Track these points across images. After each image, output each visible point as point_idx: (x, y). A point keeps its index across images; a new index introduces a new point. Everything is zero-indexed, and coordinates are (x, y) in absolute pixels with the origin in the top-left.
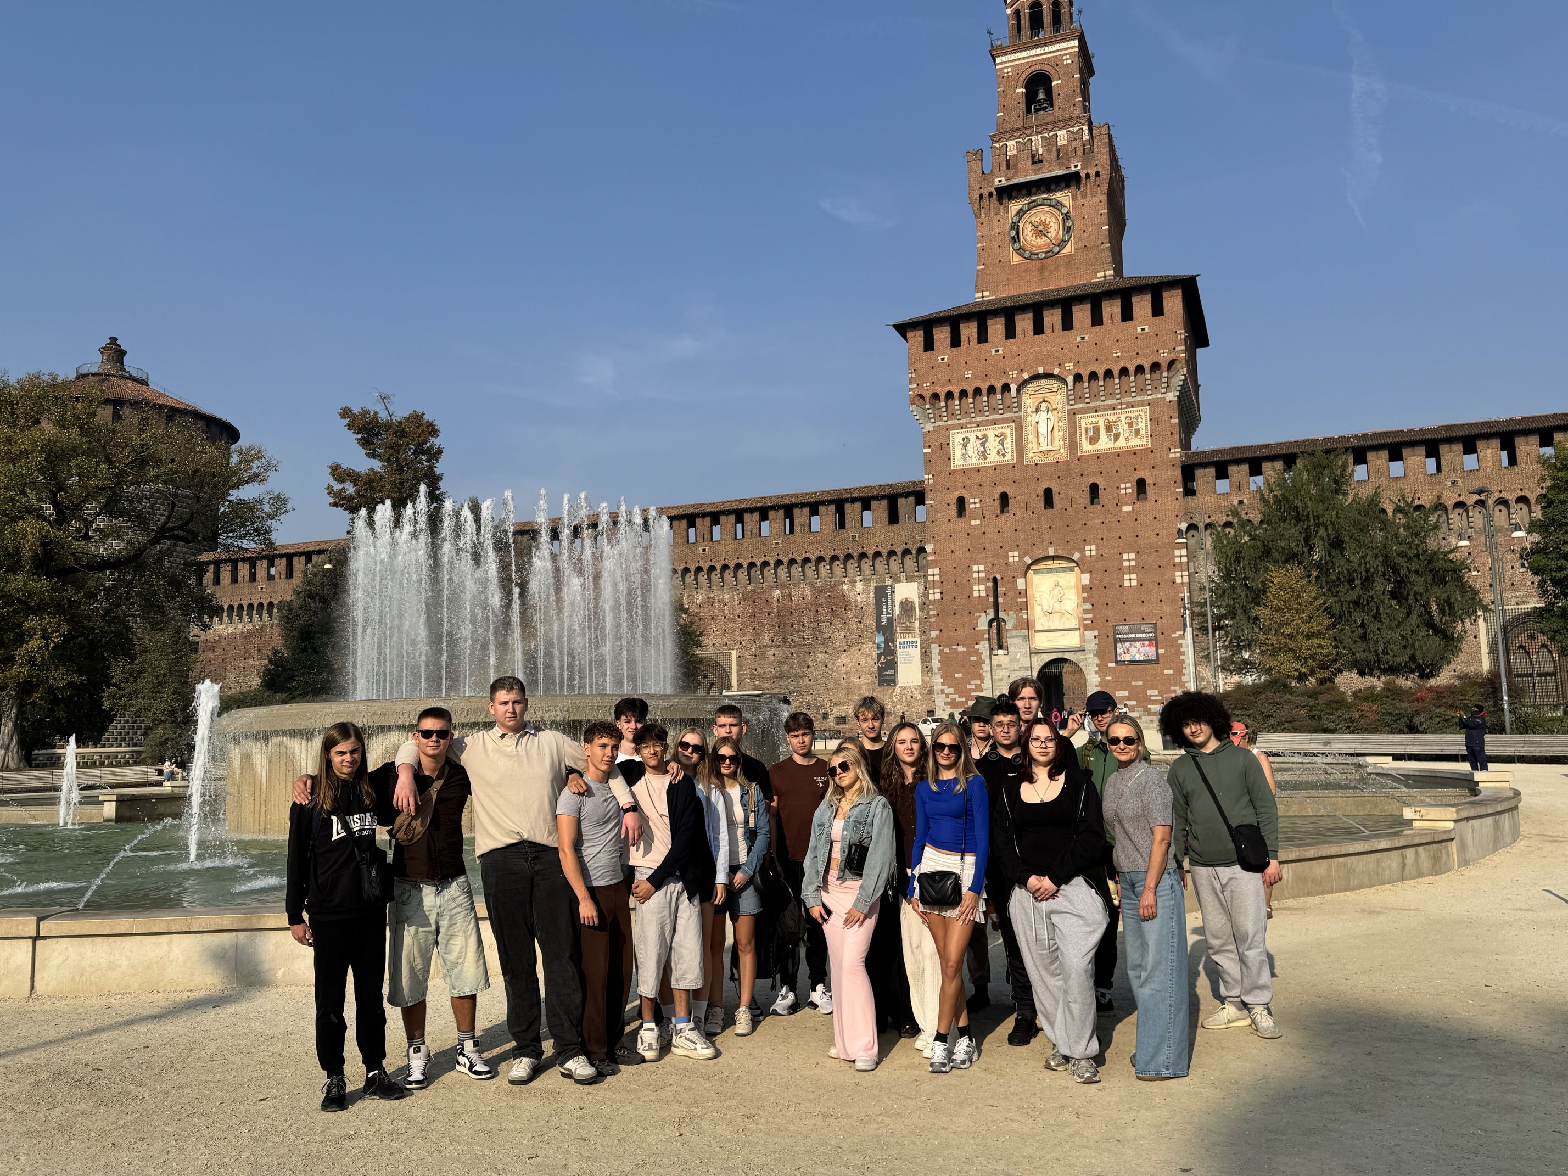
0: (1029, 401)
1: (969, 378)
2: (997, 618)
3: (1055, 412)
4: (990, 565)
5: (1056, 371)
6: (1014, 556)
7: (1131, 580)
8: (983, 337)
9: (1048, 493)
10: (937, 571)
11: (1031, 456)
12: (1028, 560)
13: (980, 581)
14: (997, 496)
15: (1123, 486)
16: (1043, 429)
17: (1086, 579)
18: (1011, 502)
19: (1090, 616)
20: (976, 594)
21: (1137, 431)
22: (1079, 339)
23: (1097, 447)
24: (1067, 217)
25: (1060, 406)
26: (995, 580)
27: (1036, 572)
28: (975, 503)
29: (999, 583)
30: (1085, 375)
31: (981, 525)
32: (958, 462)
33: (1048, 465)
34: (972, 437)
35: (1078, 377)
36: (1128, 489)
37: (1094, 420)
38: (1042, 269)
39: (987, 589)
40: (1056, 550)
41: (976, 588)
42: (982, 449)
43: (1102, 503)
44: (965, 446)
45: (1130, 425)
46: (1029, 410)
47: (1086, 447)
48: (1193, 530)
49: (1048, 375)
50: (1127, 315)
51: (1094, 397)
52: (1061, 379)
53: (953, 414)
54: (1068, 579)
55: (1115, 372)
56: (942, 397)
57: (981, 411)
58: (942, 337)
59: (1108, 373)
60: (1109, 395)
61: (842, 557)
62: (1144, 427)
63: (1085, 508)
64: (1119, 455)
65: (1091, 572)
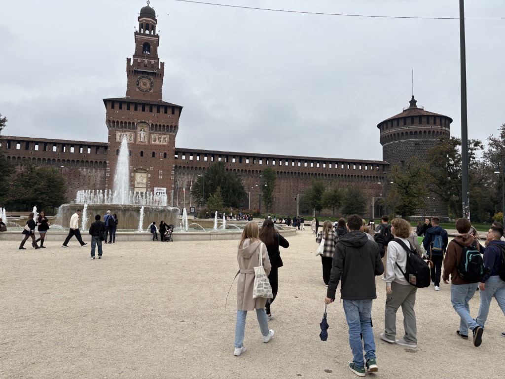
1: (123, 118)
3: (146, 132)
5: (147, 122)
6: (131, 167)
7: (161, 177)
8: (128, 109)
9: (142, 152)
10: (109, 168)
11: (138, 142)
12: (135, 169)
16: (142, 136)
18: (132, 153)
19: (150, 185)
21: (165, 141)
22: (153, 115)
23: (155, 143)
24: (152, 83)
27: (137, 172)
30: (154, 124)
32: (118, 140)
34: (123, 134)
35: (152, 125)
36: (162, 155)
38: (144, 94)
40: (142, 167)
43: (155, 157)
44: (120, 136)
45: (164, 139)
47: (153, 142)
48: (176, 167)
49: (145, 122)
50: (166, 112)
51: (156, 130)
52: (148, 124)
53: (118, 127)
54: (145, 175)
55: (162, 125)
56: (116, 122)
57: (126, 128)
58: (117, 106)
59: (160, 125)
60: (160, 130)
61: (80, 161)
62: (167, 140)
63: (151, 158)
64: (161, 146)
65: (151, 174)
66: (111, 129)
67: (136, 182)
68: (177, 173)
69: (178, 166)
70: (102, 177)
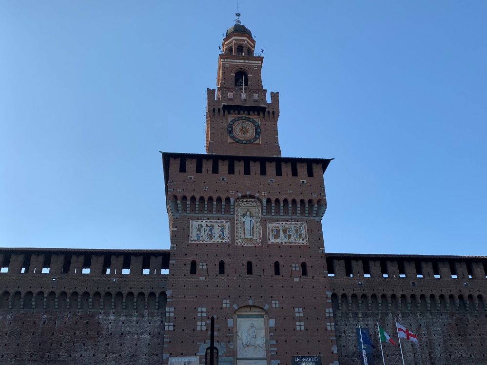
0: (239, 210)
1: (206, 191)
2: (212, 348)
3: (254, 218)
4: (210, 308)
5: (257, 195)
6: (226, 304)
7: (300, 326)
8: (215, 170)
9: (249, 265)
10: (172, 309)
11: (239, 242)
12: (235, 307)
13: (202, 320)
14: (218, 263)
15: (294, 265)
16: (248, 226)
17: (272, 323)
18: (226, 267)
19: (275, 349)
20: (199, 328)
21: (301, 235)
22: (269, 181)
23: (278, 240)
24: (257, 127)
25: (257, 215)
26: (213, 319)
27: (239, 316)
28: (203, 266)
29: (215, 321)
30: (273, 200)
31: (206, 281)
32: (194, 238)
33: (249, 248)
34: (204, 225)
35: (269, 200)
36: (297, 268)
37: (276, 225)
38: (245, 147)
39: (206, 325)
40: (254, 301)
41: (199, 324)
42: (210, 233)
43: (282, 274)
44: (199, 230)
45: (297, 231)
46: (239, 214)
47: (272, 240)
48: (334, 296)
49: (252, 197)
50: (295, 173)
51: (277, 212)
52: (259, 200)
53: (193, 210)
54: (259, 323)
55: (290, 201)
56: (189, 199)
57: (210, 211)
58: (191, 166)
59: (286, 201)
60: (286, 213)
61: (103, 293)
62: (304, 233)
63: (272, 276)
64: (291, 247)
65: (276, 318)
66: (177, 216)
67: (239, 342)
68: (339, 313)
69: (339, 295)
70: (154, 335)
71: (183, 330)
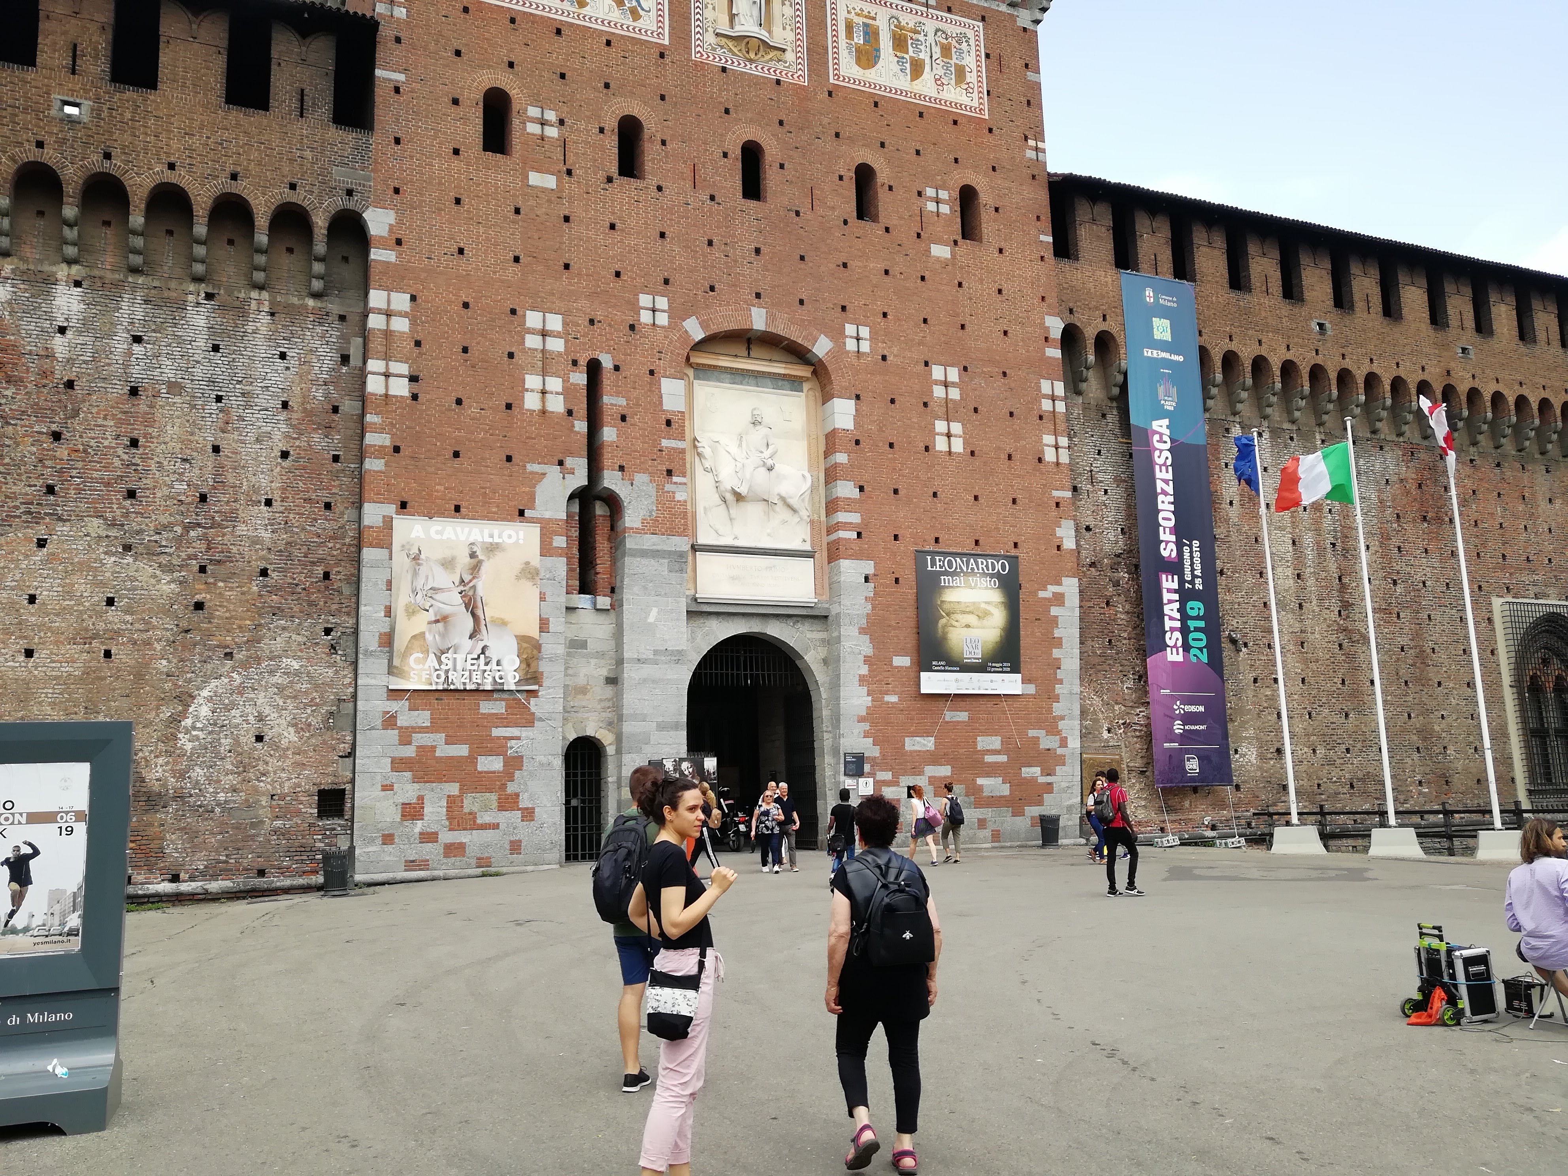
2: (588, 490)
4: (584, 322)
7: (949, 437)
9: (752, 157)
11: (704, 42)
12: (694, 331)
13: (546, 364)
14: (611, 123)
15: (929, 193)
17: (843, 414)
19: (854, 518)
20: (532, 402)
21: (960, 73)
23: (872, 75)
26: (594, 368)
27: (703, 372)
28: (543, 123)
29: (608, 380)
31: (557, 195)
33: (756, 82)
36: (944, 206)
37: (866, 7)
39: (568, 391)
40: (771, 317)
41: (533, 381)
43: (884, 220)
45: (946, 51)
47: (849, 68)
54: (787, 410)
62: (973, 66)
63: (845, 222)
64: (921, 115)
65: (858, 397)
67: (703, 484)
70: (309, 413)
71: (459, 402)
